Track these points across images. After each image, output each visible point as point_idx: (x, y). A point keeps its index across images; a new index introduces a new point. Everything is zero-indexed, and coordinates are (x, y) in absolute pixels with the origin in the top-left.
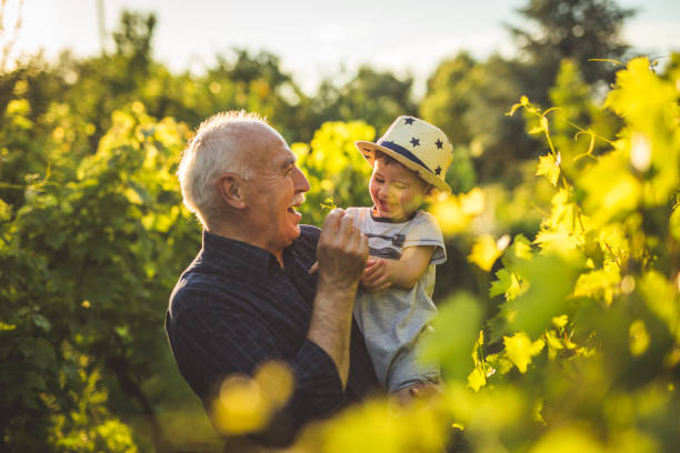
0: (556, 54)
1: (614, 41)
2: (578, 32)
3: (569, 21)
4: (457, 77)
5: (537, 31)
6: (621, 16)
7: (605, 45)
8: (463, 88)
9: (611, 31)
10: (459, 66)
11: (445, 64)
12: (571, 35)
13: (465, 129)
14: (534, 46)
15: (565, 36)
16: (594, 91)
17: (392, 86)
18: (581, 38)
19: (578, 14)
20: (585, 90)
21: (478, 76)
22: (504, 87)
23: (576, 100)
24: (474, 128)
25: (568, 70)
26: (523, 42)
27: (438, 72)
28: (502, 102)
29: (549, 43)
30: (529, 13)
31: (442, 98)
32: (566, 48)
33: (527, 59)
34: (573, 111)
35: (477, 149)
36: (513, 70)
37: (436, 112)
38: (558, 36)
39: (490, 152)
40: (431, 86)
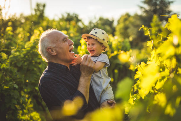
0: (152, 13)
1: (167, 10)
2: (158, 7)
3: (156, 4)
4: (125, 20)
5: (147, 7)
6: (169, 3)
7: (165, 11)
8: (127, 23)
9: (167, 7)
10: (126, 17)
11: (122, 16)
12: (156, 8)
13: (128, 33)
14: (146, 11)
15: (154, 8)
16: (162, 23)
17: (108, 22)
18: (159, 9)
19: (158, 2)
20: (160, 23)
21: (131, 19)
22: (138, 22)
23: (158, 25)
24: (130, 34)
25: (155, 18)
26: (143, 10)
27: (121, 18)
28: (138, 26)
29: (150, 10)
30: (145, 2)
31: (122, 25)
32: (155, 11)
33: (144, 15)
34: (157, 29)
35: (131, 39)
36: (141, 18)
37: (120, 29)
38: (153, 8)
39: (134, 40)
40: (119, 22)
